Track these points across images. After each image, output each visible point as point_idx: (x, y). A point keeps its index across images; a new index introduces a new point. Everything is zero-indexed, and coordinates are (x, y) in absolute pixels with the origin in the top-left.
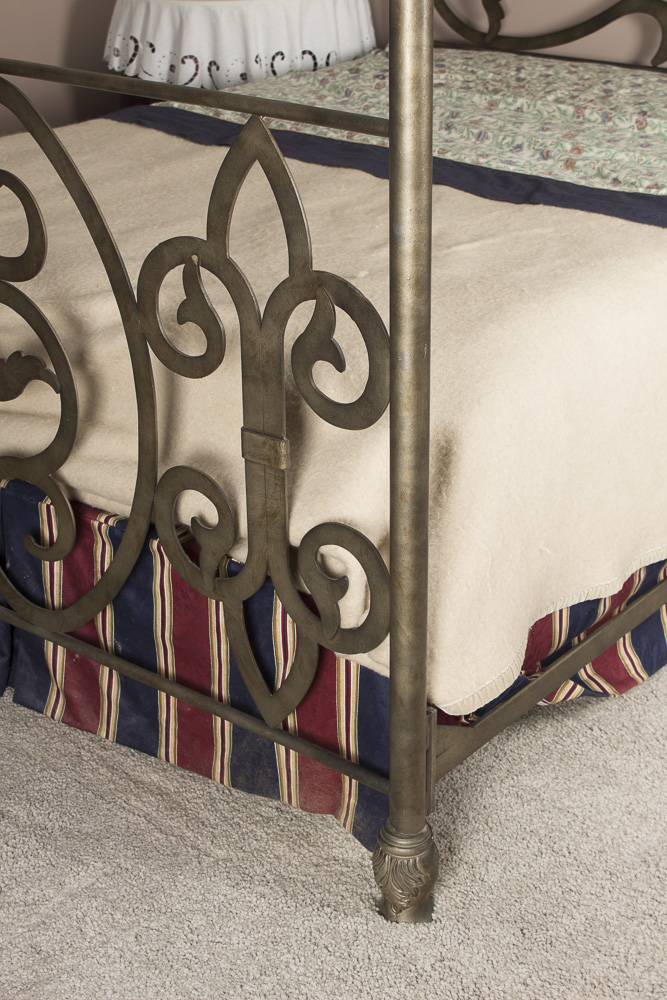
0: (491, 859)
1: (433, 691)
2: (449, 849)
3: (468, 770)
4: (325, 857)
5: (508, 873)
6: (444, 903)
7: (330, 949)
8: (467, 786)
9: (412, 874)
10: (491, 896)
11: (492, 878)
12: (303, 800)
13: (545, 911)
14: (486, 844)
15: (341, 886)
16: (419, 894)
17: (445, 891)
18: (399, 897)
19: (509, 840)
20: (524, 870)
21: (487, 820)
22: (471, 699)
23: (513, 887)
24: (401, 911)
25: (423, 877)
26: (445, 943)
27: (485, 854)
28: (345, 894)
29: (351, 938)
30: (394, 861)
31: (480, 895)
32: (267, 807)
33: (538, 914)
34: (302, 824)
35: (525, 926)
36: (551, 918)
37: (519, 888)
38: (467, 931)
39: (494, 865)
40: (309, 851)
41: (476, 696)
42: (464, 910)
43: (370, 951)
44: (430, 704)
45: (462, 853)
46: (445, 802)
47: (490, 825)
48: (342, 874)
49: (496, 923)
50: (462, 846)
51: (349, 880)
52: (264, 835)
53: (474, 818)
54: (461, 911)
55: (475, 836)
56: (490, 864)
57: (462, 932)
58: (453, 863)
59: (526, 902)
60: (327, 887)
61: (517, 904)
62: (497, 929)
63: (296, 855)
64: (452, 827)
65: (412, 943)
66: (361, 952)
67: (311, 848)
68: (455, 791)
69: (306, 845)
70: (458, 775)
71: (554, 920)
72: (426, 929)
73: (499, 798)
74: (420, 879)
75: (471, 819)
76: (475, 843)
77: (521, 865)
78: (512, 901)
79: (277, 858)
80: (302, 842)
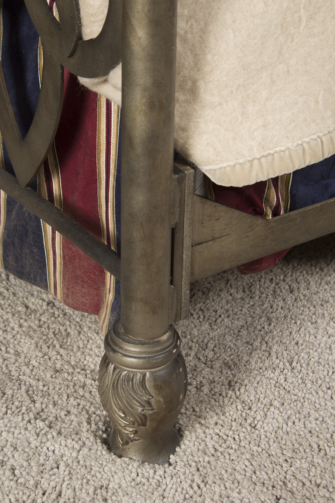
0: (276, 403)
1: (191, 141)
2: (230, 382)
3: (296, 300)
4: (73, 363)
5: (290, 424)
6: (191, 445)
7: (17, 472)
8: (285, 317)
9: (136, 394)
10: (255, 448)
11: (267, 427)
12: (66, 291)
13: (319, 481)
14: (277, 385)
15: (72, 399)
16: (148, 423)
17: (199, 431)
18: (123, 422)
19: (309, 385)
20: (312, 425)
21: (292, 358)
22: (247, 166)
23: (289, 443)
24: (127, 443)
25: (153, 401)
26: (166, 494)
27: (271, 397)
28: (74, 411)
29: (51, 463)
30: (117, 371)
31: (243, 444)
32: (36, 297)
33: (308, 483)
34: (68, 323)
35: (284, 495)
36: (323, 492)
37: (297, 446)
38: (202, 485)
39: (277, 412)
40: (58, 353)
41: (256, 162)
42: (212, 459)
43: (64, 486)
44: (181, 159)
45: (242, 390)
46: (251, 329)
47: (294, 364)
48: (84, 387)
49: (246, 483)
50: (246, 382)
51: (87, 395)
52: (16, 328)
53: (277, 353)
54: (207, 459)
55: (269, 373)
56: (272, 409)
57: (195, 485)
58: (226, 400)
59: (298, 465)
60: (56, 397)
61: (284, 465)
62: (244, 491)
63: (40, 355)
64: (246, 358)
65: (124, 485)
66: (53, 484)
67: (62, 351)
68: (269, 319)
69: (58, 346)
70: (281, 304)
71: (327, 495)
72: (152, 472)
73: (319, 337)
74: (149, 403)
75: (273, 353)
76: (265, 381)
77: (311, 418)
78: (281, 460)
79: (17, 354)
80: (55, 342)
